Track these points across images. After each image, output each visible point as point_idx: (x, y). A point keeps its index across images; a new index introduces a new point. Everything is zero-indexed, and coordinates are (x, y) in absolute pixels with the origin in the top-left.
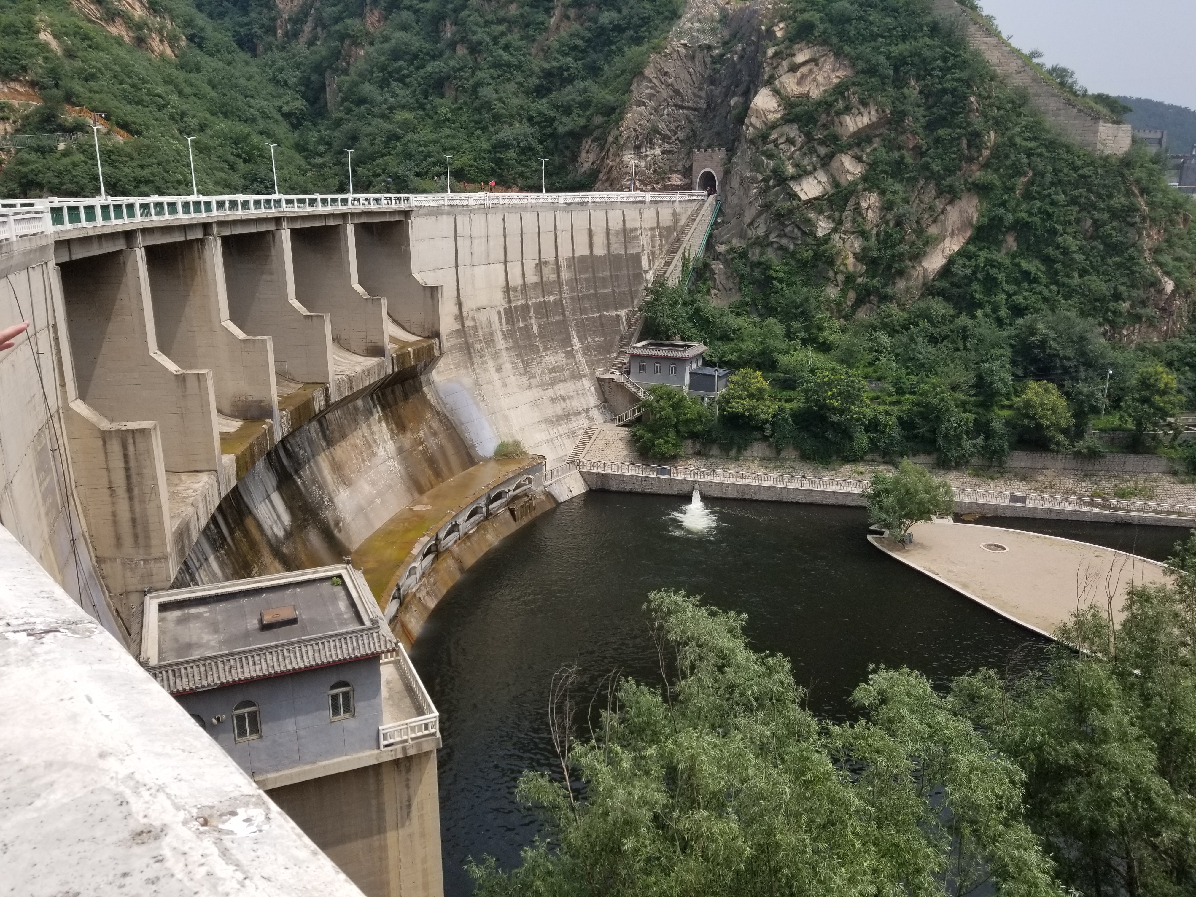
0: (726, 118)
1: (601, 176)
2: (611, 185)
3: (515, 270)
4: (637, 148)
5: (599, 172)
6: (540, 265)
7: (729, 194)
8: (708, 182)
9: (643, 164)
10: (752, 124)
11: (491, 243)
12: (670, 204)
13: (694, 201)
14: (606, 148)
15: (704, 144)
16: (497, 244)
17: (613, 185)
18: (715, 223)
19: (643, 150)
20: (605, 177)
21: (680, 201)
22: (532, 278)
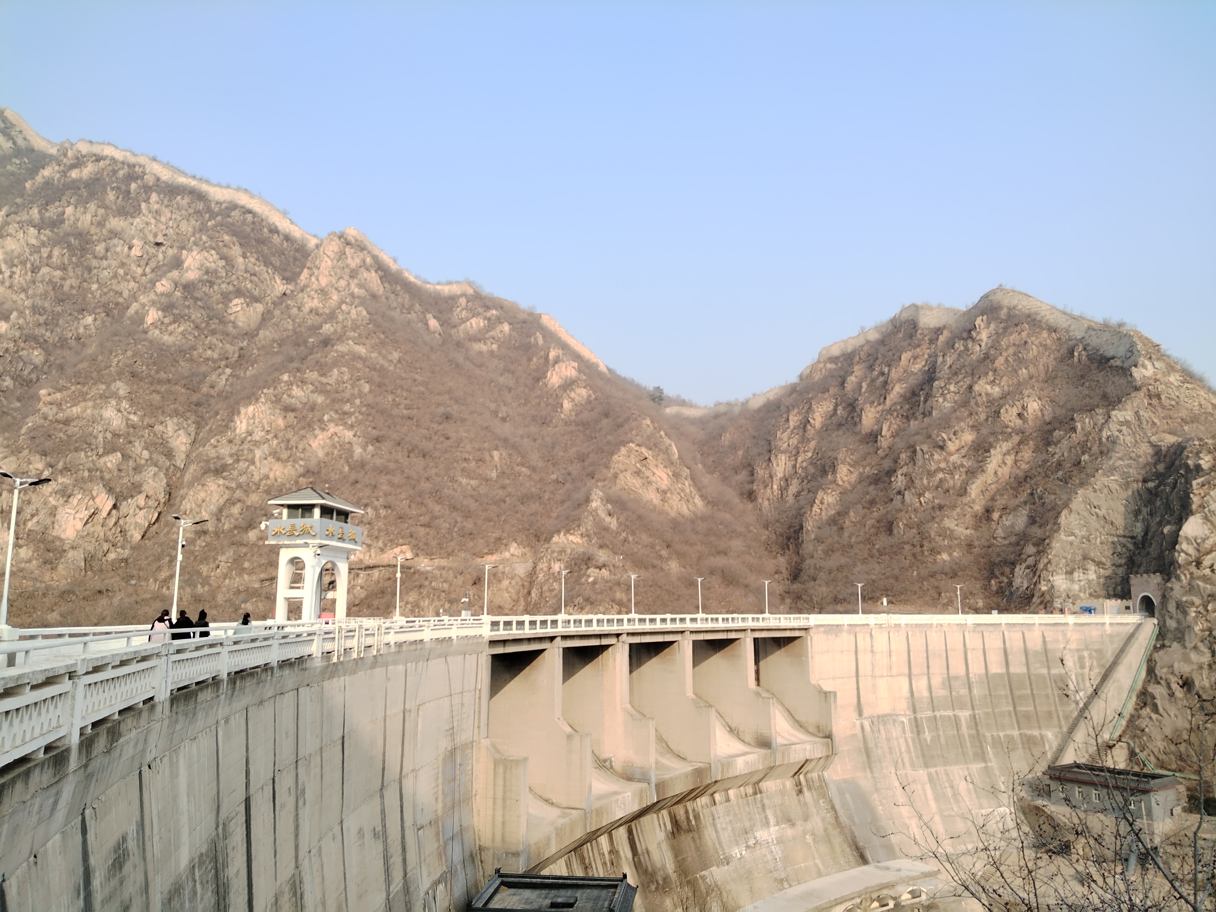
0: (1162, 545)
1: (1034, 600)
2: (1045, 608)
3: (921, 685)
4: (1070, 573)
5: (1033, 596)
6: (949, 680)
7: (1167, 618)
8: (1148, 606)
9: (1076, 587)
10: (1183, 551)
11: (894, 658)
12: (1100, 626)
13: (1128, 624)
14: (1038, 574)
15: (1142, 569)
16: (899, 660)
17: (1047, 606)
18: (1155, 647)
19: (1076, 575)
20: (1039, 601)
21: (1110, 624)
22: (940, 692)
